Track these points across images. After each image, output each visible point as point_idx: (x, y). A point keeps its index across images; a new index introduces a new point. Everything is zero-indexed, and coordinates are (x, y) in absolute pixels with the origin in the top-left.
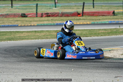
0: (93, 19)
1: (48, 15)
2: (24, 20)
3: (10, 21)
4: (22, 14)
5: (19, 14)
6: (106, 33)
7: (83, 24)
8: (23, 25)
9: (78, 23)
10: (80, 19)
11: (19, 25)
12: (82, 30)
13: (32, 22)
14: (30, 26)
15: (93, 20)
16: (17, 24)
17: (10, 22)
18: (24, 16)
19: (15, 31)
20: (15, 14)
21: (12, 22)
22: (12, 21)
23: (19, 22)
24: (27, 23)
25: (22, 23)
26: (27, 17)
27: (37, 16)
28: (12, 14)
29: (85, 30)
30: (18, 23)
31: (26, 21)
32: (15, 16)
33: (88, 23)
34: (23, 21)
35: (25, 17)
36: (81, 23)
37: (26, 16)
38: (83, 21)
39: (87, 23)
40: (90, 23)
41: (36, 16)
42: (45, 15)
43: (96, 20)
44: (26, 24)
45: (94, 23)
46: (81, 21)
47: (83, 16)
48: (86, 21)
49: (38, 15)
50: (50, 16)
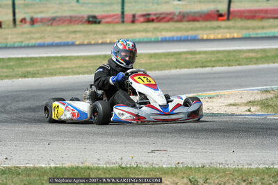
0: (250, 25)
1: (148, 19)
2: (92, 31)
3: (58, 32)
4: (89, 17)
5: (82, 17)
6: (252, 58)
7: (224, 37)
8: (86, 42)
9: (212, 37)
10: (219, 27)
11: (77, 43)
12: (213, 52)
13: (109, 36)
14: (103, 44)
15: (248, 28)
16: (74, 40)
17: (59, 35)
18: (93, 20)
19: (59, 55)
20: (71, 17)
21: (63, 35)
22: (63, 32)
23: (78, 35)
24: (96, 36)
25: (85, 36)
26: (99, 23)
27: (123, 22)
28: (65, 17)
29: (218, 52)
30: (75, 38)
31: (96, 33)
32: (71, 20)
33: (236, 36)
34: (88, 32)
35: (95, 22)
36: (220, 37)
37: (98, 20)
38: (226, 31)
39: (232, 36)
40: (240, 36)
41: (121, 20)
42: (142, 19)
43: (254, 28)
44: (93, 39)
45: (247, 36)
46: (222, 31)
47: (228, 19)
48: (232, 31)
49: (125, 19)
50: (153, 21)
